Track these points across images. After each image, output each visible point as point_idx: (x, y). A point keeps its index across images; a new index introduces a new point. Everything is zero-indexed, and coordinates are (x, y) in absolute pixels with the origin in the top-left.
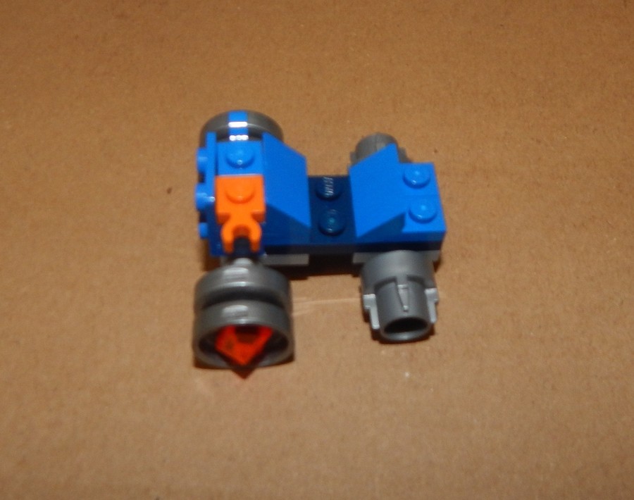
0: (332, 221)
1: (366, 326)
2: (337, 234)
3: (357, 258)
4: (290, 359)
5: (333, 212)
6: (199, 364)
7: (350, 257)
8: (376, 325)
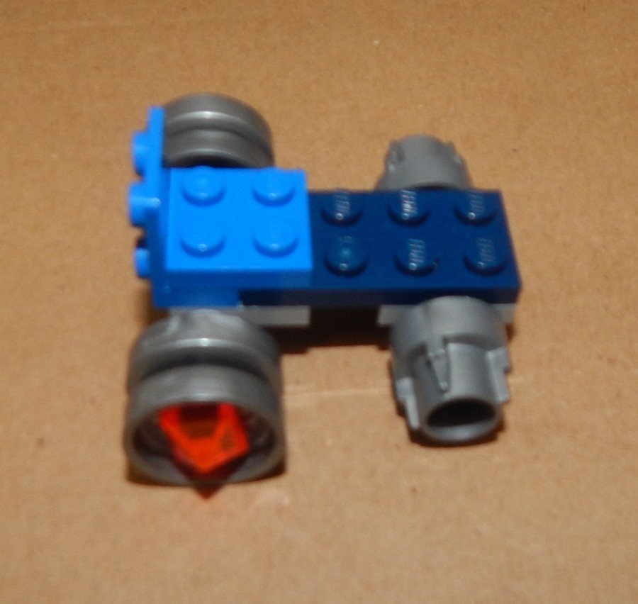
0: (346, 253)
1: (400, 423)
2: (354, 273)
3: (386, 315)
4: (278, 470)
5: (349, 239)
6: (136, 477)
7: (374, 313)
8: (415, 422)
